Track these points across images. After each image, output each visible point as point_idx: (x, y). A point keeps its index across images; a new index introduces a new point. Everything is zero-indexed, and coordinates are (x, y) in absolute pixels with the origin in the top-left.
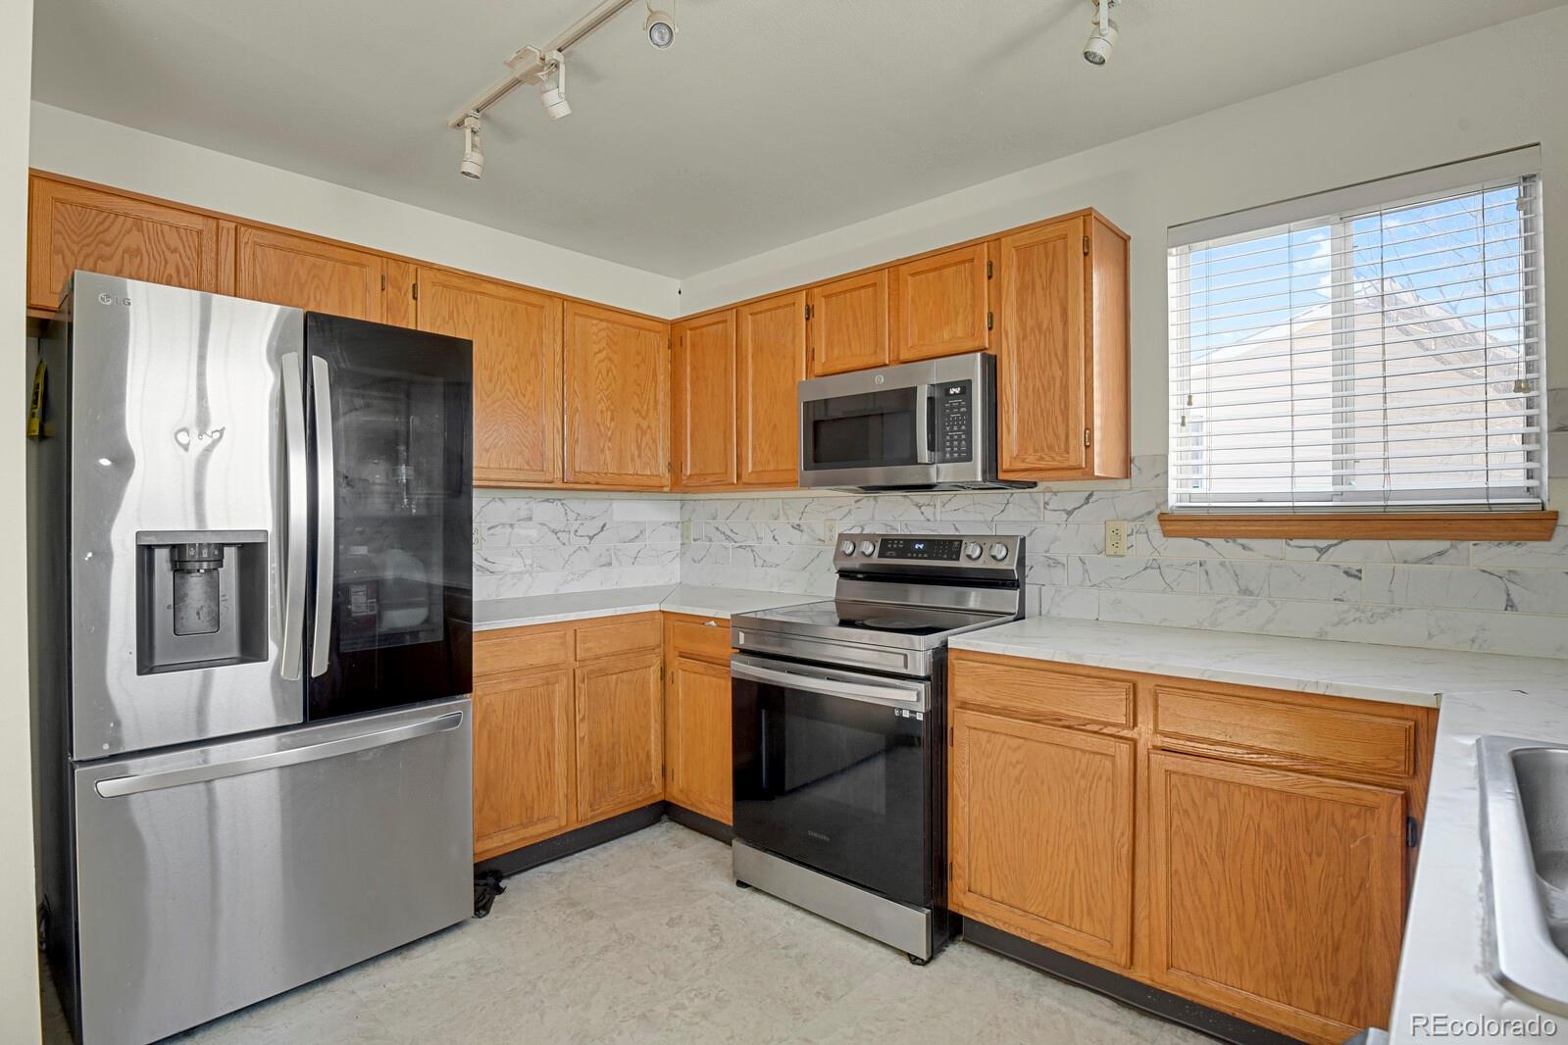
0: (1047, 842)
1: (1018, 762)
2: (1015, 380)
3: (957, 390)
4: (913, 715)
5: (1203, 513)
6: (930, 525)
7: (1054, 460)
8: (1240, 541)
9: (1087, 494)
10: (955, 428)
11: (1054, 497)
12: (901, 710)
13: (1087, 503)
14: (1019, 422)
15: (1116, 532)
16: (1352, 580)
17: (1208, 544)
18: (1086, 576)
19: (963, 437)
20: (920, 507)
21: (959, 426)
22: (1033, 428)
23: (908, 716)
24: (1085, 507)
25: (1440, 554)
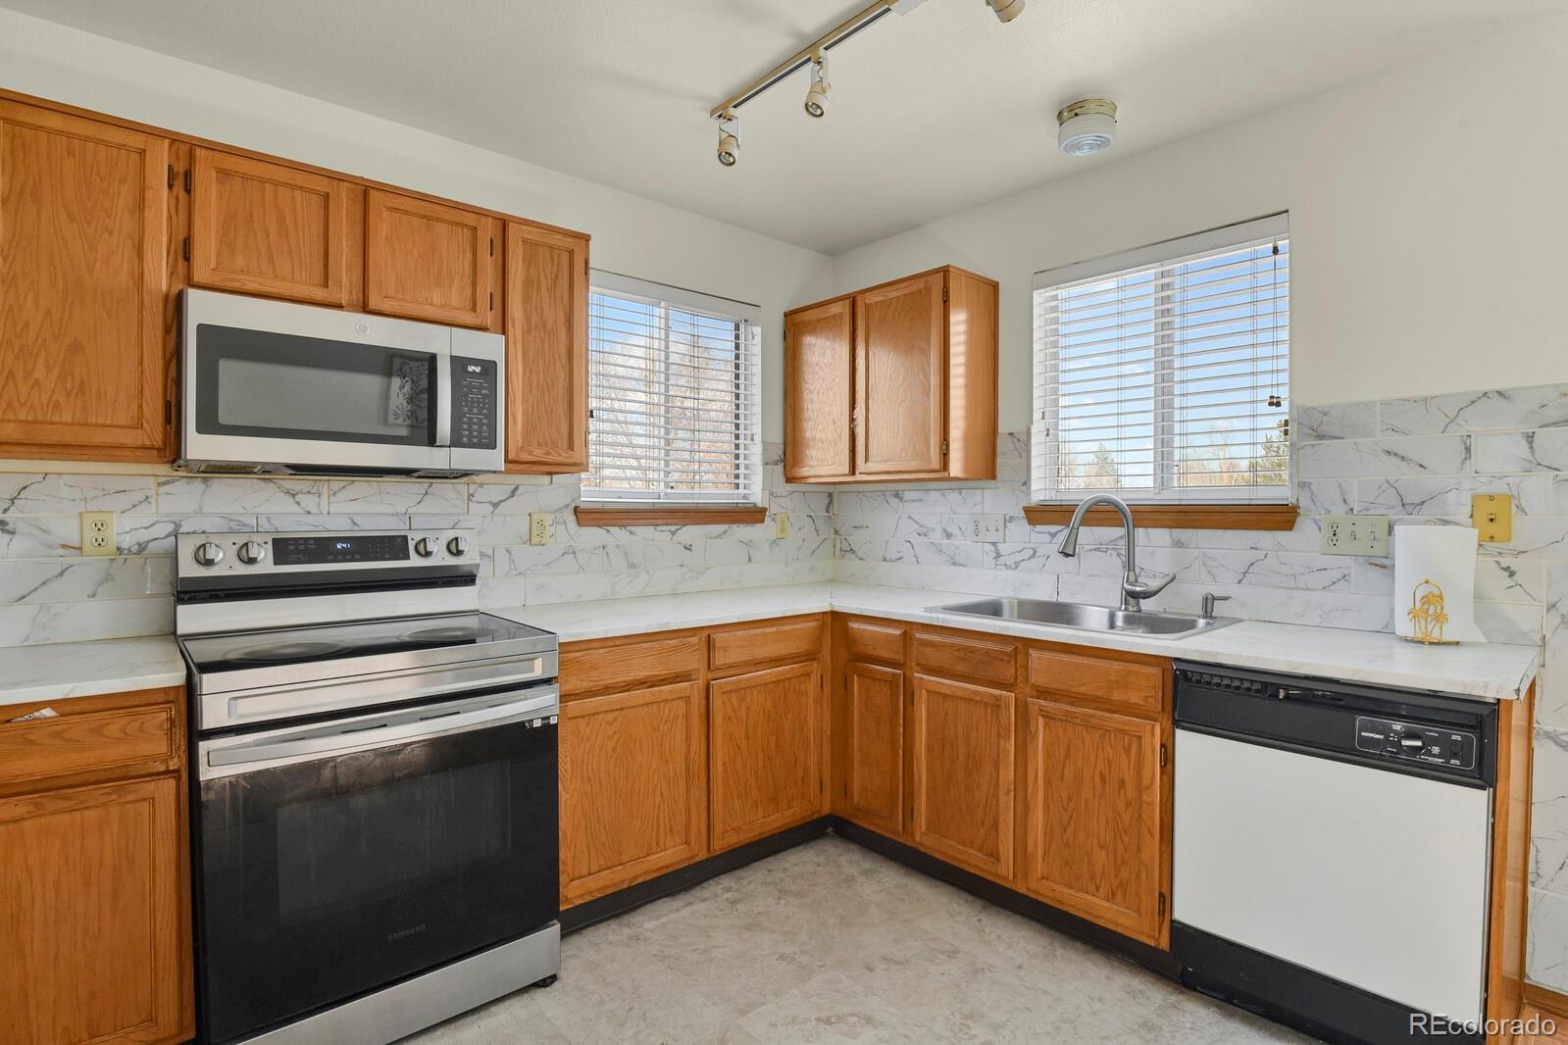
0: (639, 791)
1: (615, 733)
2: (520, 368)
3: (478, 369)
4: (547, 721)
5: (599, 506)
6: (310, 519)
7: (560, 455)
8: (628, 528)
9: (513, 487)
10: (475, 410)
11: (479, 489)
12: (532, 720)
13: (513, 496)
14: (523, 413)
15: (541, 523)
16: (688, 551)
17: (608, 531)
18: (513, 567)
19: (485, 421)
20: (293, 496)
21: (481, 409)
22: (537, 423)
23: (540, 725)
24: (510, 500)
25: (725, 532)
